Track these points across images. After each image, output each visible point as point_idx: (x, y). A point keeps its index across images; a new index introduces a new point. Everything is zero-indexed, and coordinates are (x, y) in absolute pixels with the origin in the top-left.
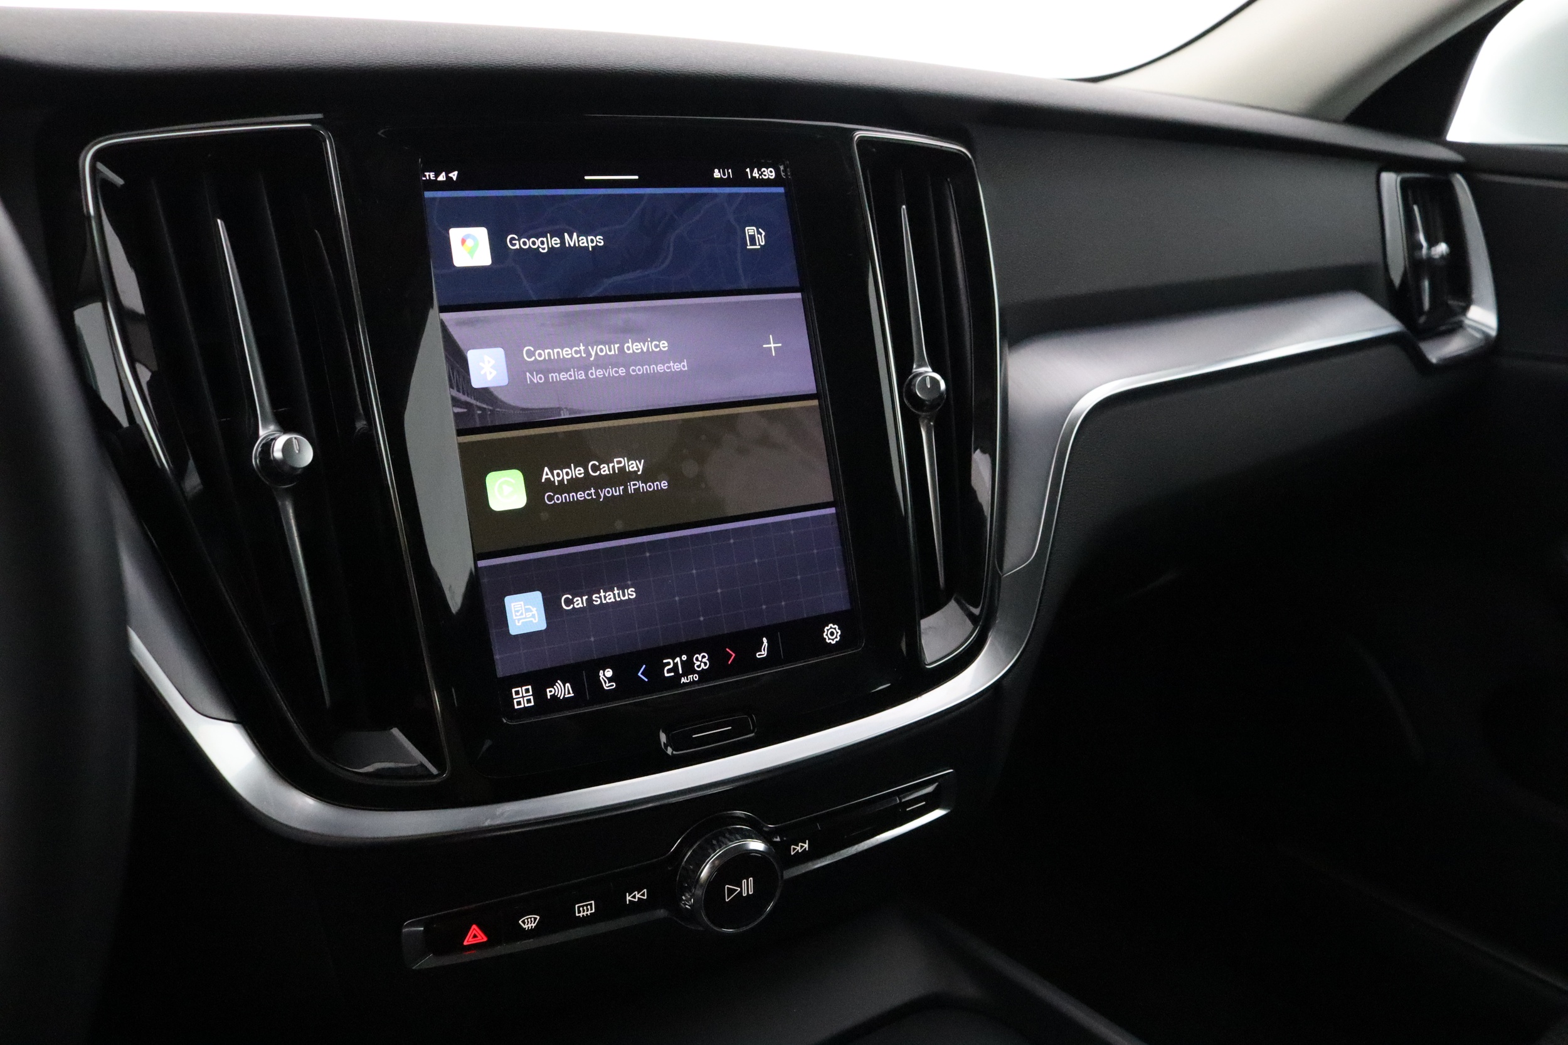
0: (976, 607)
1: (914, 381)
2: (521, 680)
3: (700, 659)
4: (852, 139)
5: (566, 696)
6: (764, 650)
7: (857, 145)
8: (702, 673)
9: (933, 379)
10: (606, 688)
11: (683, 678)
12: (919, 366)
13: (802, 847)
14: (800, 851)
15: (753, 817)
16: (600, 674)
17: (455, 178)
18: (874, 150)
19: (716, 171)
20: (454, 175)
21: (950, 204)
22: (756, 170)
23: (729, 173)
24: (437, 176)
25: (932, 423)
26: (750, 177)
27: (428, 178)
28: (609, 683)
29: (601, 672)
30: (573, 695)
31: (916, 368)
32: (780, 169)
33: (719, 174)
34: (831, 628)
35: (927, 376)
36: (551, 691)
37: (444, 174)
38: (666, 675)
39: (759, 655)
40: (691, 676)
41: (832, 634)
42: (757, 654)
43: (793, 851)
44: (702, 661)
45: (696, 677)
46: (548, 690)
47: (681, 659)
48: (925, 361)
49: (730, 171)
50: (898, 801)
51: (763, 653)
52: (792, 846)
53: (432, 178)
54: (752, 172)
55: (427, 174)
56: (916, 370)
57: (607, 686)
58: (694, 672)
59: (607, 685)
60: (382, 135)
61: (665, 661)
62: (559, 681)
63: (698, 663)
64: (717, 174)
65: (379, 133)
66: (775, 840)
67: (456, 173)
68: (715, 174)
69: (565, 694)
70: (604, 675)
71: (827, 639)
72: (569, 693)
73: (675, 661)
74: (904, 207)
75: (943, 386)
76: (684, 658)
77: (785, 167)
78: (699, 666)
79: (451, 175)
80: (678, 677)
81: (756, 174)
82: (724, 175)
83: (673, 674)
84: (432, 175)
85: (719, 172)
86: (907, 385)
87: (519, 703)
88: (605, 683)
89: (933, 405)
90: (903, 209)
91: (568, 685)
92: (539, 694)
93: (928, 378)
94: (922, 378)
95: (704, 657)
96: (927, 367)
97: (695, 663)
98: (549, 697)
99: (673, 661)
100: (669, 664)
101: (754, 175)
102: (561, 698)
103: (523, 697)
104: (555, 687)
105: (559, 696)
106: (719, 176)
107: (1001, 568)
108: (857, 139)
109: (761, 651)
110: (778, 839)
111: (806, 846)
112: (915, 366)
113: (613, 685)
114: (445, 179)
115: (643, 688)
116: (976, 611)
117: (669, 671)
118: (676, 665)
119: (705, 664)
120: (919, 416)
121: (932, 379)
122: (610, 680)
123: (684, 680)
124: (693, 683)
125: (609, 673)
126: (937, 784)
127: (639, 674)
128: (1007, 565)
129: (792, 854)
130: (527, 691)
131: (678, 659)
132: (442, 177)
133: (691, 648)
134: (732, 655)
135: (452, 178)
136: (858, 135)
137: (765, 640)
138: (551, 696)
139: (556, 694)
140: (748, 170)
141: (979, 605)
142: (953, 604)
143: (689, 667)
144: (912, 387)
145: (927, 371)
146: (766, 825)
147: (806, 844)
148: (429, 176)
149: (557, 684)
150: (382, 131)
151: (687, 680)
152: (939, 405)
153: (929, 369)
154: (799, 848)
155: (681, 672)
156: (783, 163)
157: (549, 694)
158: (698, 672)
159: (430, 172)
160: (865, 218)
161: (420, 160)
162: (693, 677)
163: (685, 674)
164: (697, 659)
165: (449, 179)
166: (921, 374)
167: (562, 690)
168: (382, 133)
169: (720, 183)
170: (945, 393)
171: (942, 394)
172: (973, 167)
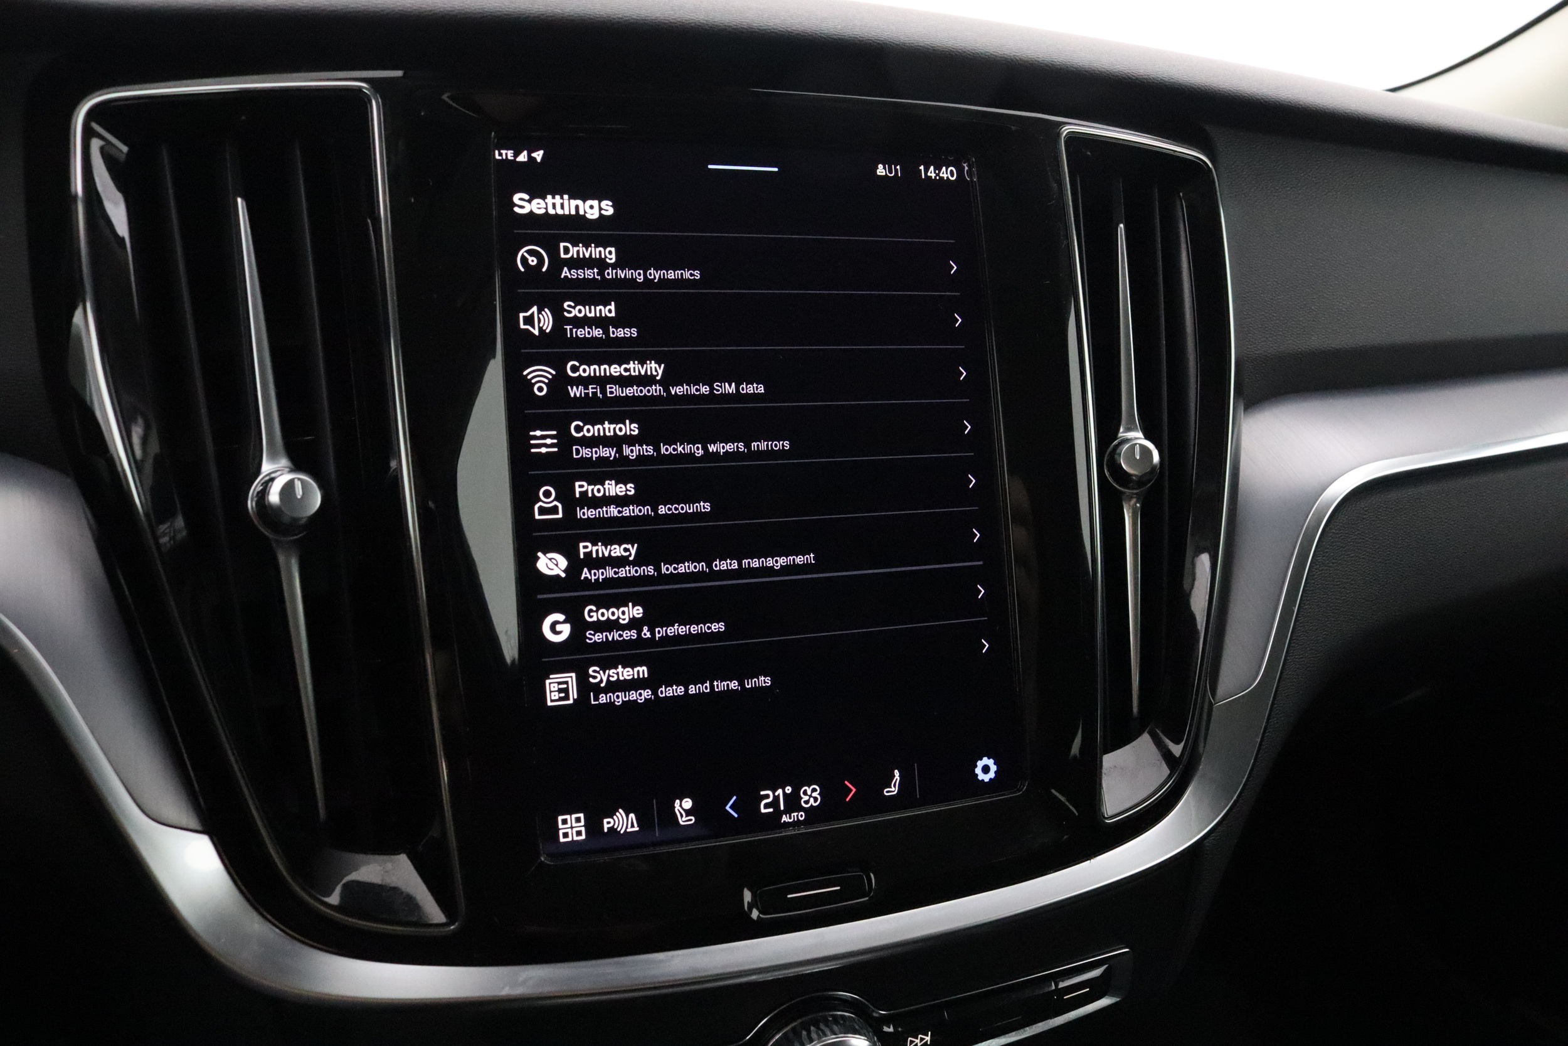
0: (1177, 742)
1: (1121, 447)
2: (570, 806)
3: (809, 793)
4: (1059, 135)
5: (628, 830)
6: (895, 786)
7: (1066, 142)
8: (809, 811)
9: (1144, 449)
10: (682, 823)
11: (784, 816)
12: (1128, 430)
13: (922, 1039)
15: (860, 1000)
16: (676, 805)
17: (539, 159)
18: (1087, 150)
19: (880, 166)
20: (538, 155)
21: (1181, 226)
22: (932, 168)
23: (896, 170)
24: (516, 155)
25: (1138, 506)
26: (923, 177)
27: (504, 157)
28: (686, 816)
29: (678, 801)
30: (638, 829)
31: (1123, 432)
32: (964, 167)
33: (884, 171)
35: (1136, 444)
36: (609, 823)
37: (525, 153)
38: (763, 811)
39: (887, 792)
40: (796, 814)
41: (986, 769)
42: (885, 790)
44: (811, 796)
45: (802, 816)
46: (605, 821)
47: (784, 792)
48: (1136, 424)
49: (898, 167)
50: (1053, 987)
51: (893, 790)
52: (910, 1039)
53: (509, 158)
54: (926, 170)
55: (504, 152)
56: (1122, 434)
57: (683, 820)
58: (800, 808)
61: (762, 793)
62: (620, 810)
63: (806, 798)
64: (881, 171)
65: (445, 97)
66: (886, 1029)
67: (541, 152)
68: (878, 171)
69: (627, 828)
70: (681, 806)
71: (979, 775)
72: (633, 826)
73: (776, 794)
74: (1122, 225)
75: (1156, 457)
76: (788, 790)
77: (969, 166)
78: (807, 802)
79: (534, 155)
80: (778, 814)
81: (932, 173)
82: (891, 172)
83: (771, 810)
84: (510, 154)
85: (884, 168)
86: (1110, 454)
87: (566, 835)
88: (682, 816)
89: (1141, 482)
90: (1121, 228)
91: (632, 816)
92: (593, 826)
93: (1137, 448)
94: (1130, 446)
95: (814, 790)
96: (1138, 431)
97: (802, 798)
98: (605, 830)
99: (774, 794)
100: (767, 796)
101: (929, 174)
102: (622, 832)
103: (572, 828)
104: (615, 817)
105: (619, 829)
106: (884, 174)
107: (1214, 694)
108: (1066, 135)
109: (890, 788)
110: (891, 1030)
111: (928, 1038)
112: (1121, 429)
113: (691, 820)
114: (526, 160)
115: (728, 826)
116: (1176, 749)
117: (767, 806)
118: (776, 798)
119: (816, 799)
120: (1122, 493)
121: (1143, 447)
122: (688, 812)
123: (785, 819)
124: (797, 823)
125: (688, 804)
126: (1106, 966)
127: (728, 808)
128: (1221, 690)
130: (578, 820)
131: (780, 792)
132: (523, 157)
133: (799, 780)
134: (851, 790)
135: (535, 159)
136: (1066, 130)
137: (897, 773)
138: (608, 828)
139: (615, 827)
140: (922, 168)
141: (1183, 741)
142: (1145, 739)
143: (793, 802)
144: (1116, 456)
145: (1137, 437)
146: (876, 1010)
147: (927, 1036)
148: (506, 154)
149: (617, 814)
150: (447, 95)
151: (790, 818)
152: (1149, 481)
153: (1140, 435)
154: (917, 1041)
155: (782, 808)
156: (967, 161)
157: (606, 827)
158: (804, 810)
159: (507, 149)
160: (1068, 236)
161: (493, 133)
162: (797, 816)
163: (788, 811)
164: (805, 793)
165: (531, 159)
166: (1127, 440)
167: (623, 822)
168: (448, 97)
169: (885, 182)
170: (1158, 466)
171: (1154, 468)
172: (1214, 179)
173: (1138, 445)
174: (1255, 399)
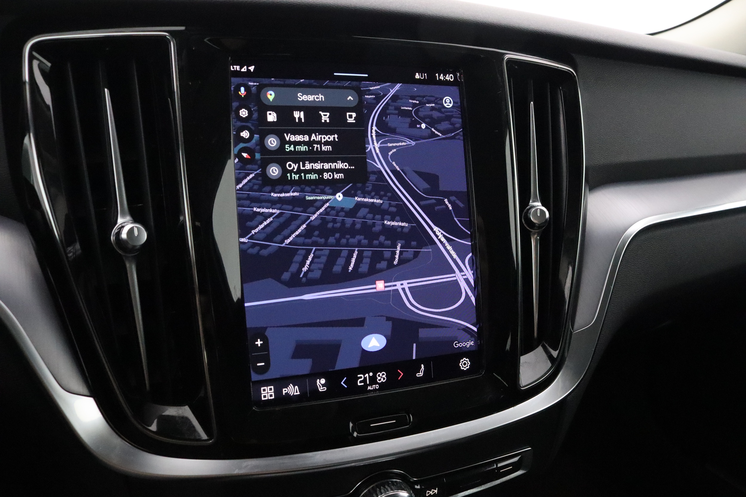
0: (555, 350)
1: (531, 210)
2: (267, 383)
4: (503, 59)
5: (295, 394)
7: (506, 63)
8: (381, 384)
10: (320, 390)
11: (369, 387)
12: (534, 201)
14: (432, 494)
15: (404, 474)
16: (317, 382)
17: (252, 70)
18: (516, 67)
19: (417, 74)
20: (252, 68)
21: (560, 103)
22: (442, 75)
23: (425, 76)
24: (241, 68)
25: (538, 238)
26: (438, 79)
27: (235, 69)
28: (322, 387)
29: (318, 380)
30: (299, 393)
31: (532, 203)
32: (457, 75)
34: (465, 360)
35: (538, 209)
36: (285, 390)
37: (245, 67)
38: (359, 384)
40: (374, 386)
41: (465, 364)
43: (428, 494)
44: (382, 377)
45: (377, 387)
46: (284, 390)
47: (369, 375)
48: (538, 199)
49: (426, 74)
50: (495, 466)
52: (428, 491)
54: (439, 76)
55: (235, 67)
56: (531, 203)
58: (376, 383)
59: (321, 388)
60: (207, 42)
61: (359, 376)
62: (291, 385)
63: (380, 378)
64: (417, 76)
65: (205, 40)
66: (416, 487)
67: (253, 67)
68: (416, 76)
69: (294, 393)
70: (320, 382)
71: (461, 367)
72: (297, 392)
73: (365, 376)
74: (532, 103)
75: (547, 215)
76: (371, 374)
77: (460, 74)
78: (380, 380)
79: (250, 68)
80: (366, 386)
81: (442, 77)
82: (422, 77)
83: (363, 384)
84: (238, 68)
85: (419, 75)
86: (525, 213)
87: (265, 397)
88: (320, 387)
89: (540, 227)
90: (532, 104)
91: (296, 387)
92: (278, 392)
93: (539, 211)
94: (535, 210)
95: (383, 374)
96: (539, 202)
97: (378, 378)
98: (284, 394)
100: (361, 377)
101: (440, 78)
102: (292, 395)
103: (268, 393)
104: (288, 388)
105: (290, 394)
106: (419, 78)
107: (573, 328)
108: (506, 60)
109: (420, 373)
110: (419, 487)
111: (436, 491)
112: (531, 202)
113: (324, 389)
114: (246, 70)
115: (343, 392)
116: (555, 354)
117: (361, 382)
118: (365, 378)
119: (384, 379)
120: (531, 232)
121: (541, 210)
122: (323, 385)
123: (369, 388)
124: (375, 390)
125: (323, 381)
126: (520, 456)
127: (342, 383)
128: (576, 325)
129: (427, 495)
130: (271, 389)
131: (367, 375)
132: (244, 69)
133: (376, 370)
134: (401, 374)
135: (250, 70)
136: (507, 57)
138: (285, 393)
139: (289, 392)
140: (437, 75)
141: (558, 350)
142: (540, 349)
143: (373, 380)
144: (528, 214)
145: (538, 205)
146: (412, 478)
147: (436, 490)
148: (236, 68)
149: (290, 386)
150: (207, 39)
151: (372, 388)
152: (544, 226)
153: (540, 204)
154: (431, 492)
155: (368, 383)
156: (459, 72)
157: (284, 392)
158: (378, 384)
159: (237, 65)
160: (507, 108)
161: (230, 58)
163: (371, 384)
164: (379, 376)
166: (533, 207)
167: (292, 390)
168: (207, 40)
169: (419, 82)
170: (548, 220)
171: (546, 220)
172: (576, 81)
173: (539, 209)
174: (594, 186)
